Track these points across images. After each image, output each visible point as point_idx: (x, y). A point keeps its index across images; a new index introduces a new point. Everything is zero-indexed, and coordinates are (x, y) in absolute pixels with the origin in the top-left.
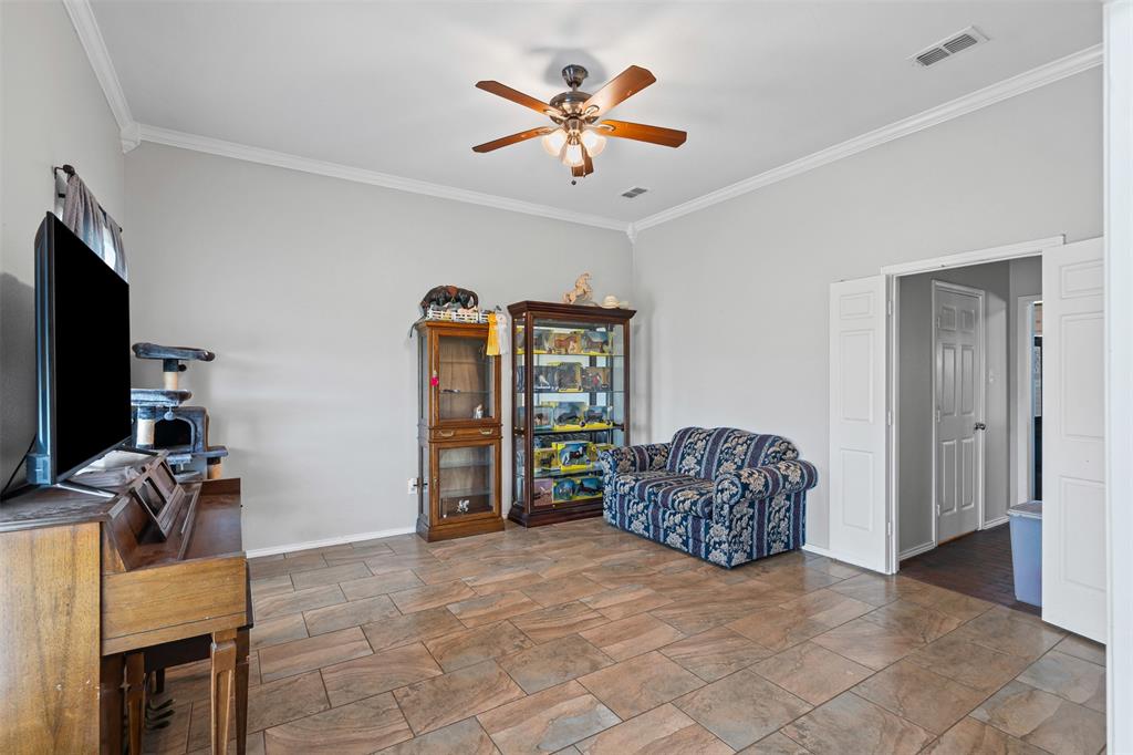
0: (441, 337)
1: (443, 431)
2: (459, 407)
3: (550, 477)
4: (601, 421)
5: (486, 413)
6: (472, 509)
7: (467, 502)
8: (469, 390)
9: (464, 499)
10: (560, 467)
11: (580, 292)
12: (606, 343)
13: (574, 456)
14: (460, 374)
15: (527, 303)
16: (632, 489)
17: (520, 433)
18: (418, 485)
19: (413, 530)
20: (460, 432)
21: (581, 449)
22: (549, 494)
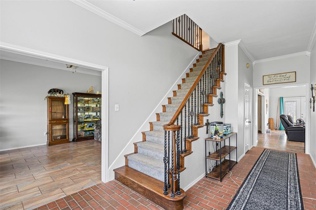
0: (52, 100)
1: (53, 121)
2: (58, 116)
3: (83, 131)
4: (97, 118)
5: (65, 117)
6: (61, 138)
7: (60, 137)
8: (61, 112)
9: (59, 136)
10: (86, 129)
11: (90, 90)
12: (99, 101)
13: (90, 126)
14: (58, 109)
15: (76, 93)
16: (98, 132)
17: (75, 121)
18: (47, 134)
19: (46, 144)
20: (57, 121)
21: (92, 125)
22: (83, 135)
